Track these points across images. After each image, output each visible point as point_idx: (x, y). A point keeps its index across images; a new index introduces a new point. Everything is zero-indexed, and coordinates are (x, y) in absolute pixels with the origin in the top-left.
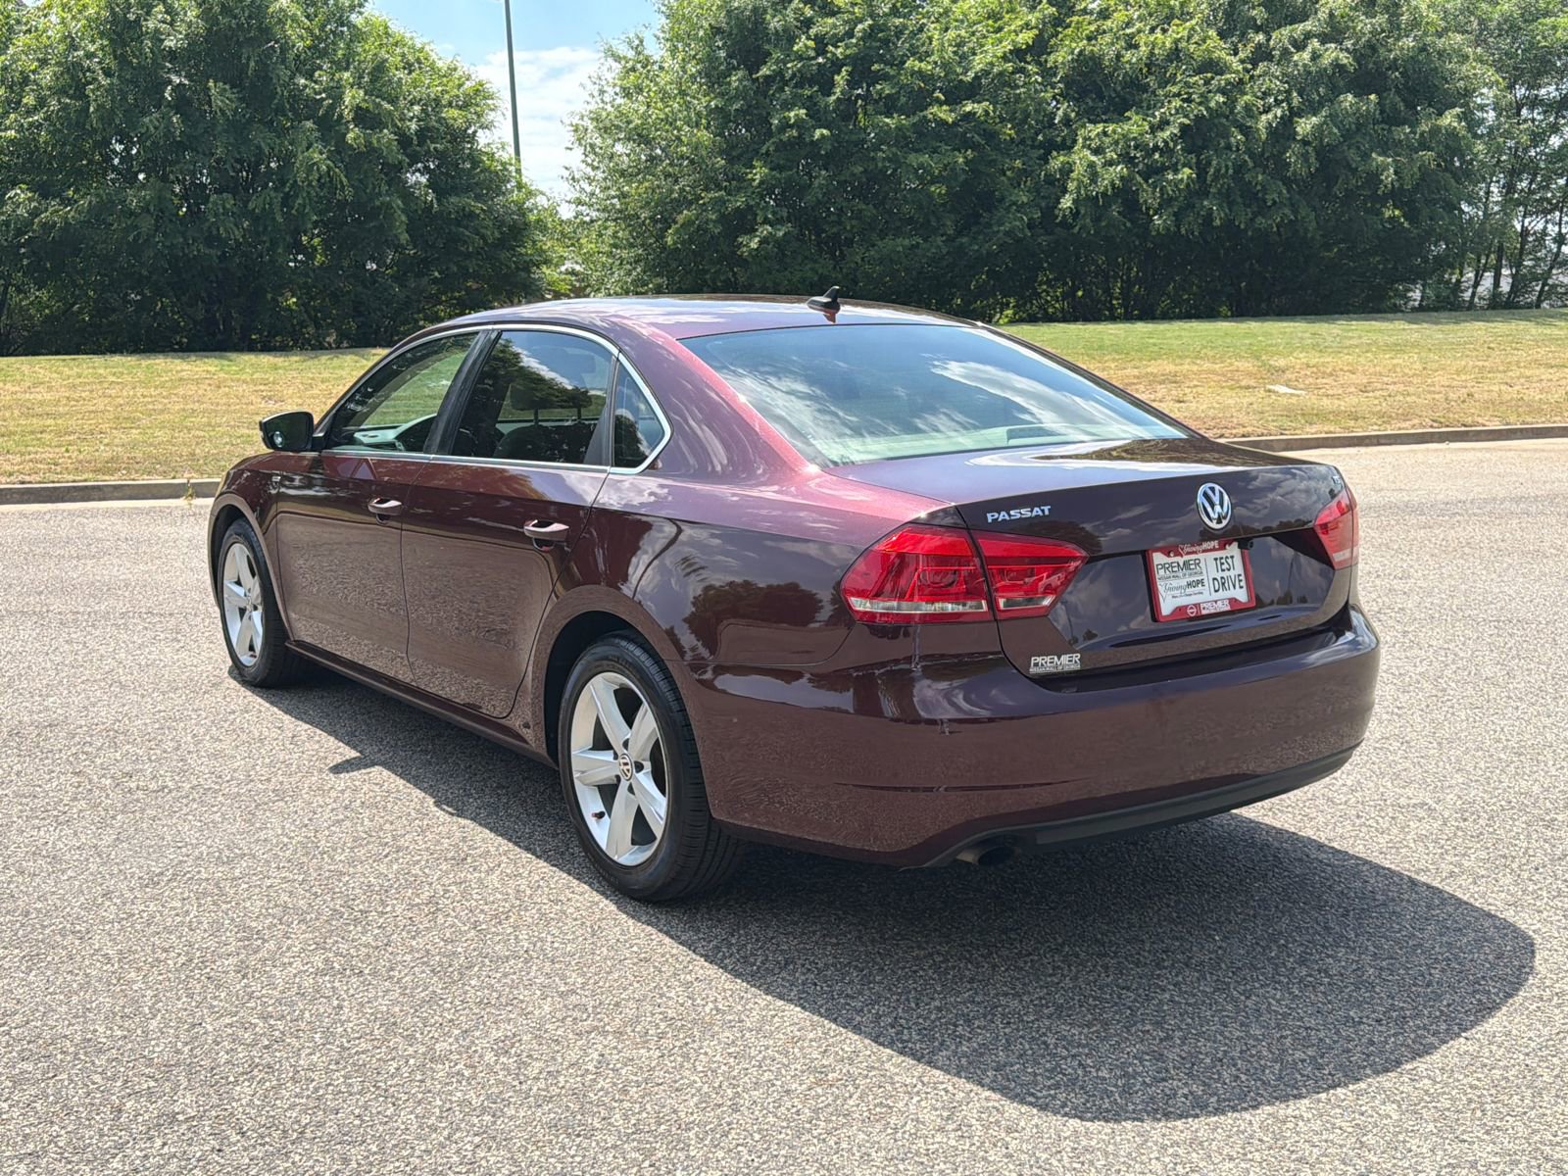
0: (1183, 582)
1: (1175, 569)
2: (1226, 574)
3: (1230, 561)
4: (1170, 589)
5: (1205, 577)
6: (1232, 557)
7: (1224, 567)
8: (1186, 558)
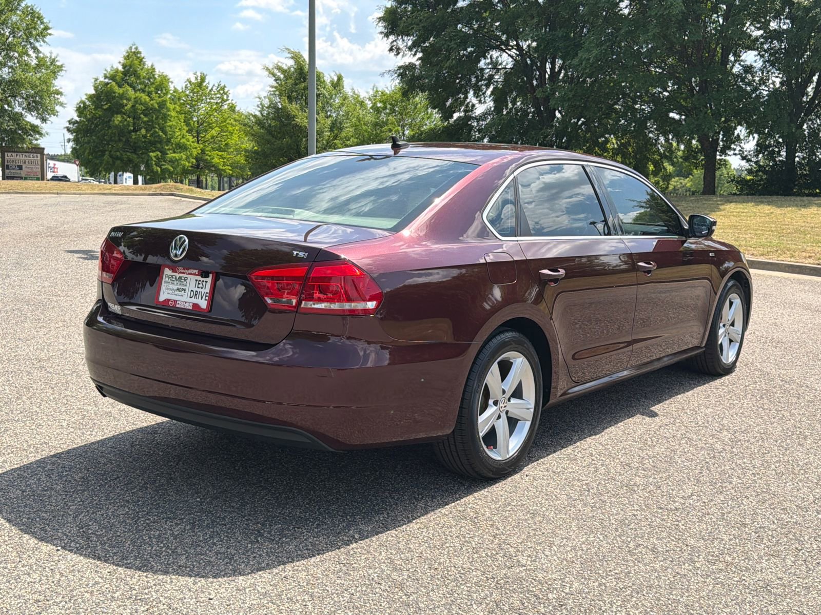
0: (175, 287)
1: (174, 279)
2: (199, 290)
3: (204, 283)
4: (168, 289)
5: (187, 288)
6: (206, 282)
7: (199, 286)
8: (181, 275)
